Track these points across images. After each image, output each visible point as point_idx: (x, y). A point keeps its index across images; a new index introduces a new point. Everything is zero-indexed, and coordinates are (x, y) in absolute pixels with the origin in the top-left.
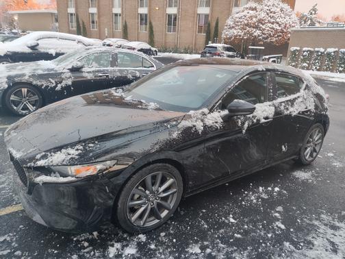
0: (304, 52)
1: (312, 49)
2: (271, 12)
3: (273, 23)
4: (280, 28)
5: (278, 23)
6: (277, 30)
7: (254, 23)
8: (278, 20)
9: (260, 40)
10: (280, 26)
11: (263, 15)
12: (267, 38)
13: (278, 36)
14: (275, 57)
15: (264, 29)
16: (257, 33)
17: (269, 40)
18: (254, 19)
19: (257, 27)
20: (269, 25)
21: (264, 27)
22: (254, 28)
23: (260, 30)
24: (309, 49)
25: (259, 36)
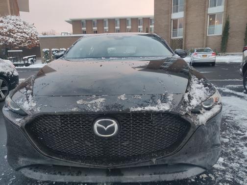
0: (53, 51)
1: (58, 49)
2: (17, 25)
3: (21, 33)
4: (28, 36)
5: (25, 33)
6: (26, 38)
7: (6, 33)
8: (24, 30)
9: (15, 45)
10: (27, 34)
11: (11, 27)
12: (20, 44)
13: (29, 42)
14: (31, 57)
15: (16, 37)
16: (11, 40)
17: (22, 45)
18: (5, 30)
19: (9, 36)
20: (19, 34)
21: (15, 35)
22: (7, 36)
23: (12, 38)
24: (56, 49)
25: (13, 42)
